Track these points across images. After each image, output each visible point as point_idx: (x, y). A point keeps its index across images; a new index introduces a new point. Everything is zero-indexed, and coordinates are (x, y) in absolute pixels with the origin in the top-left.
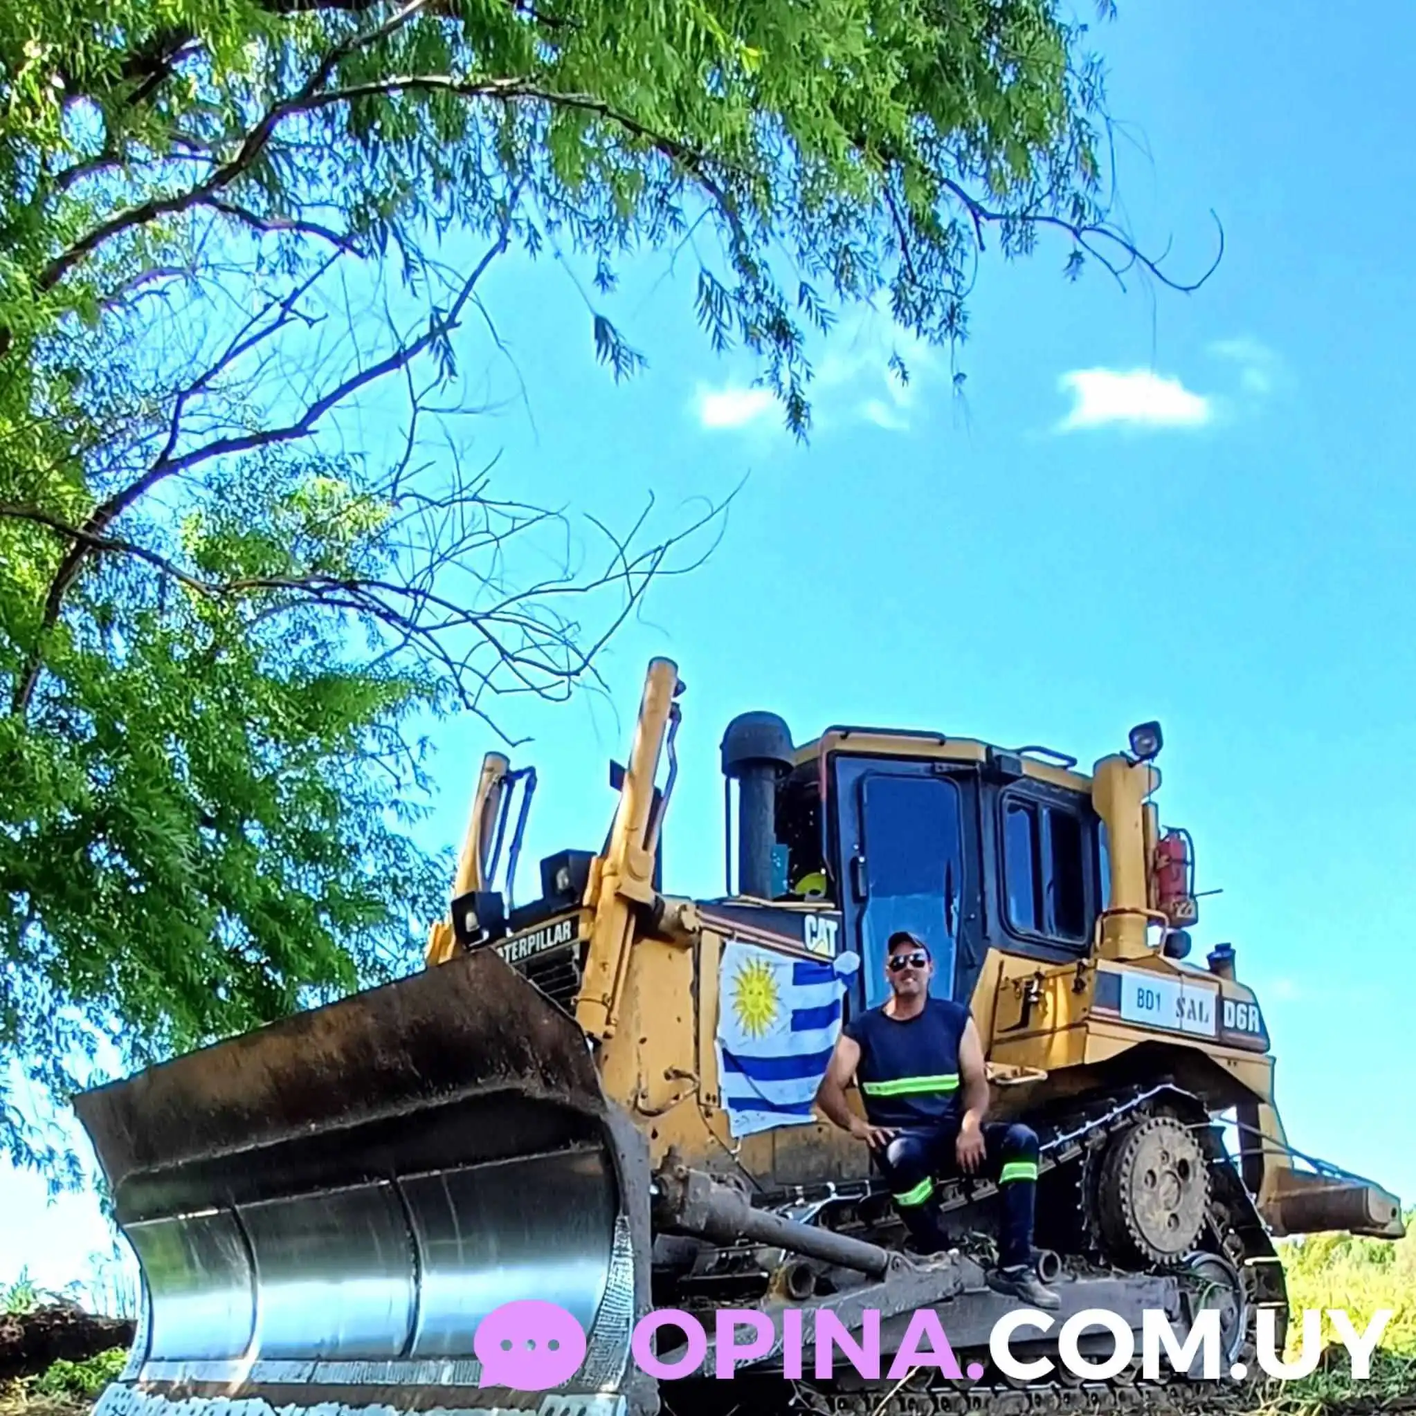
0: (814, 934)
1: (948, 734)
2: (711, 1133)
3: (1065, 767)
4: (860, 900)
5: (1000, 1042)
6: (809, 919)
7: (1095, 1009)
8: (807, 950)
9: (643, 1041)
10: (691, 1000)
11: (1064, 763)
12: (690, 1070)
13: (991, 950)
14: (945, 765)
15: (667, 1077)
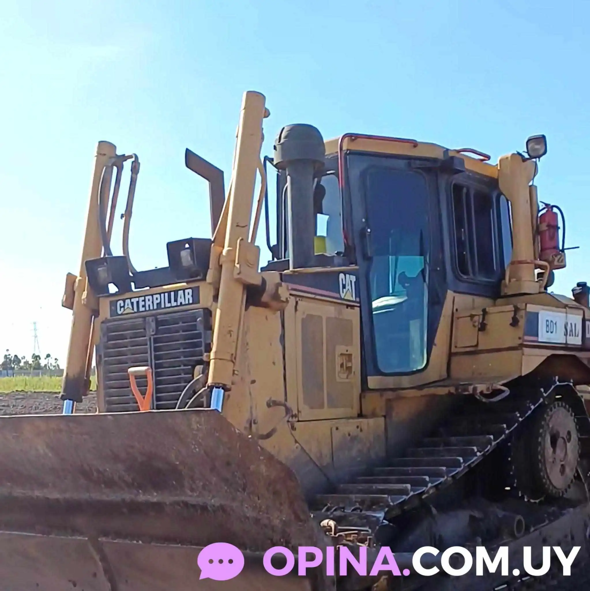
0: (344, 287)
1: (419, 140)
2: (296, 442)
3: (482, 160)
4: (368, 259)
5: (456, 354)
6: (342, 276)
7: (527, 338)
8: (341, 299)
9: (253, 382)
10: (280, 347)
11: (482, 158)
12: (282, 399)
13: (449, 291)
14: (418, 162)
15: (269, 405)
